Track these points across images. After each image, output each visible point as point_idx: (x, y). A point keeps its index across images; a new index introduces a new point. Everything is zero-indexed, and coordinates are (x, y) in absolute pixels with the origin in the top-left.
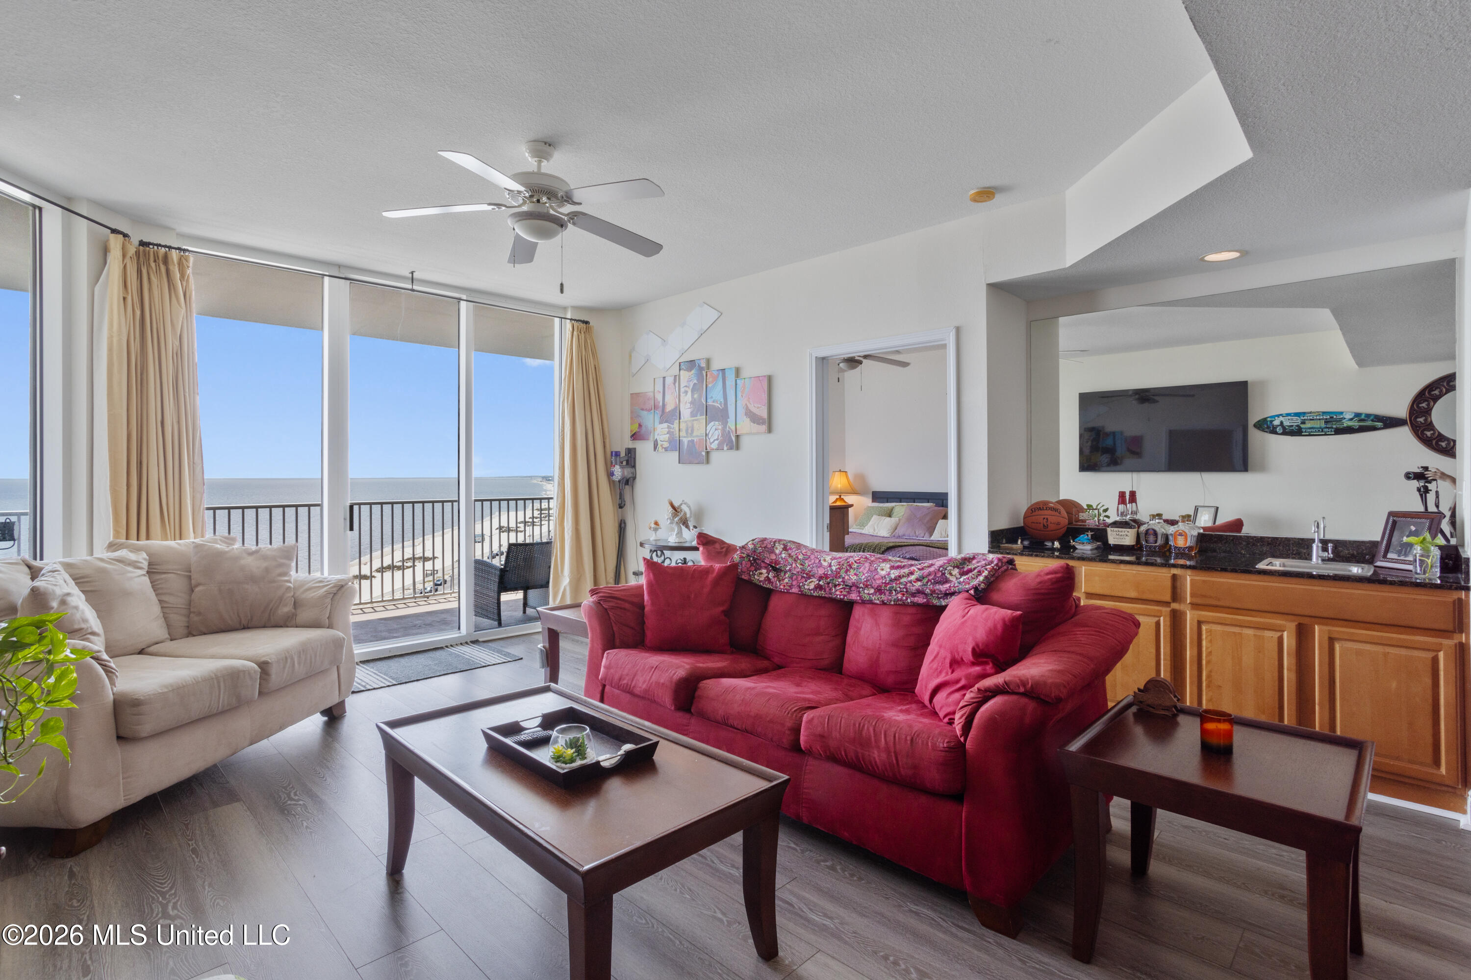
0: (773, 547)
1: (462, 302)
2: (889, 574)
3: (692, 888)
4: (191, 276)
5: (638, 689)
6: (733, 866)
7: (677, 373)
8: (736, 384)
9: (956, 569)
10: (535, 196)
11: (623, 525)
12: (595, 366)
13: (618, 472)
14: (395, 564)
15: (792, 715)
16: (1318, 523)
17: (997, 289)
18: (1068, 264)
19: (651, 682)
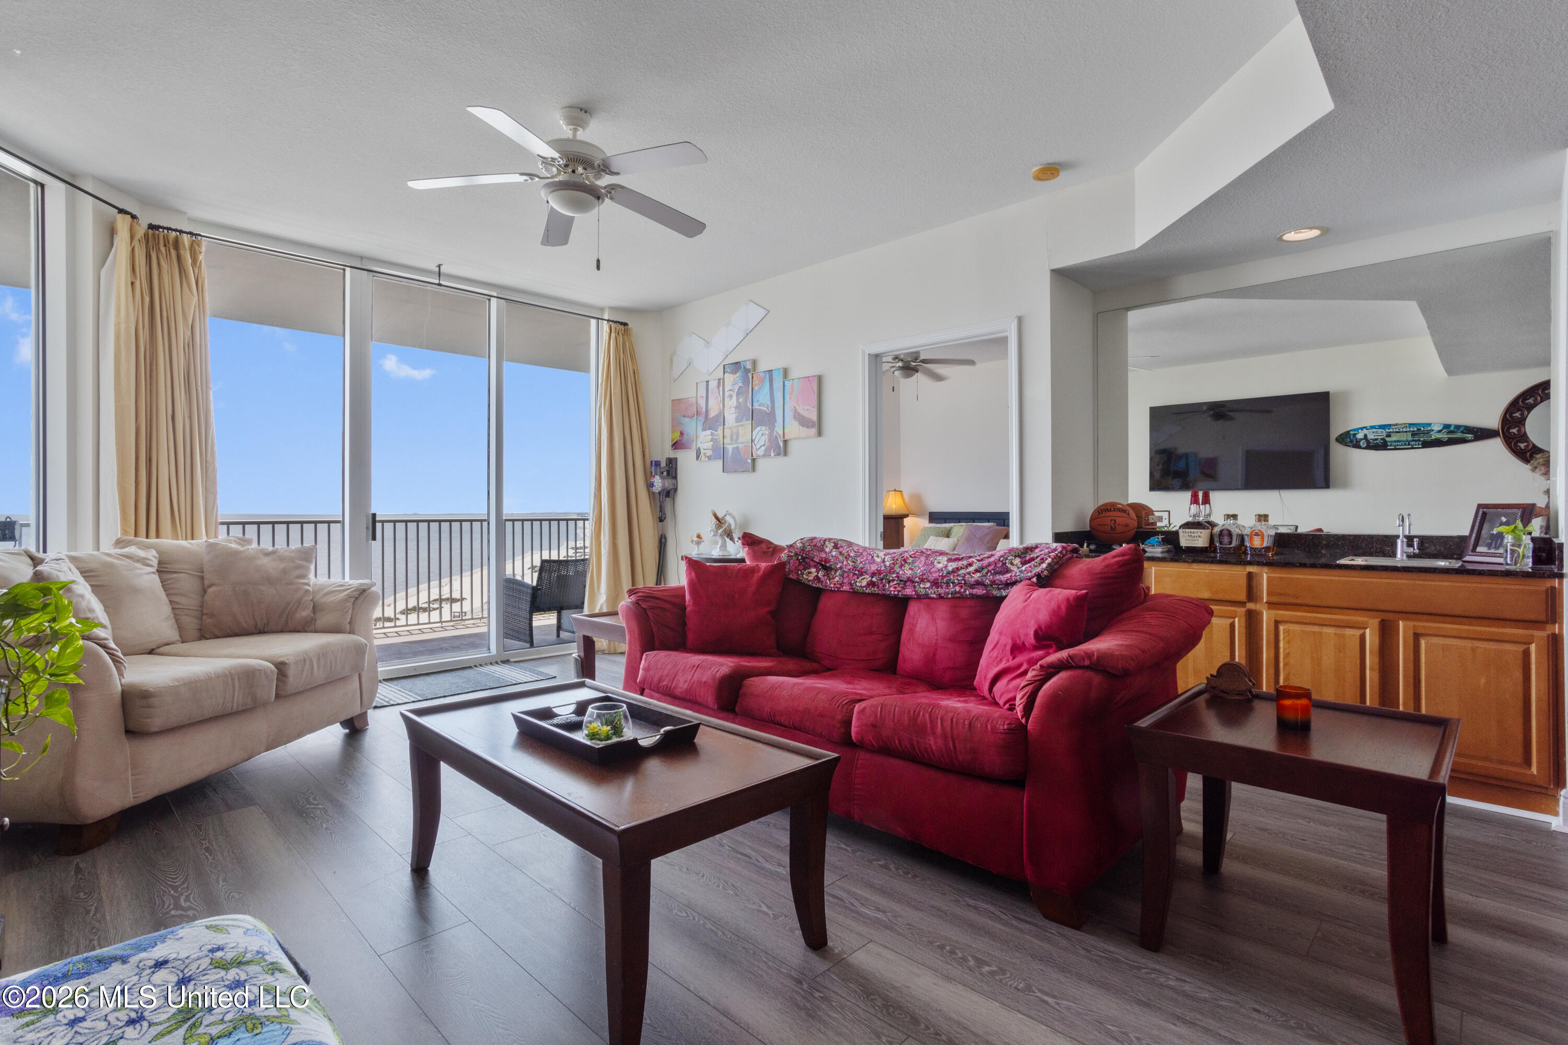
0: (823, 545)
1: (492, 299)
2: (946, 567)
3: (736, 884)
4: (203, 261)
5: (679, 690)
6: (780, 865)
7: (721, 376)
8: (784, 386)
9: (1017, 558)
10: (570, 166)
11: (663, 540)
12: (634, 370)
13: (658, 483)
14: (420, 606)
15: (843, 707)
16: (1403, 517)
17: (1061, 275)
18: (1138, 245)
19: (692, 681)
